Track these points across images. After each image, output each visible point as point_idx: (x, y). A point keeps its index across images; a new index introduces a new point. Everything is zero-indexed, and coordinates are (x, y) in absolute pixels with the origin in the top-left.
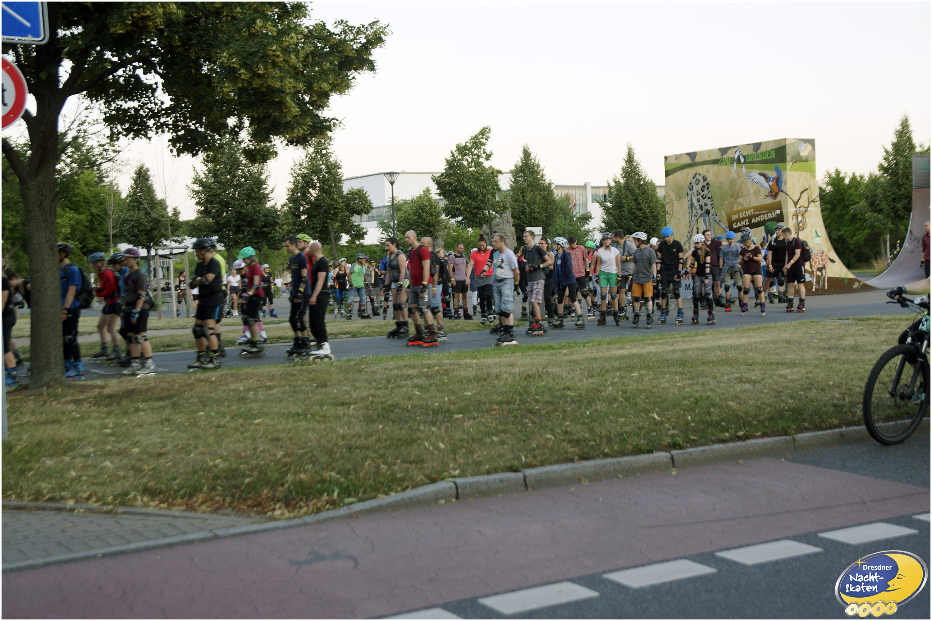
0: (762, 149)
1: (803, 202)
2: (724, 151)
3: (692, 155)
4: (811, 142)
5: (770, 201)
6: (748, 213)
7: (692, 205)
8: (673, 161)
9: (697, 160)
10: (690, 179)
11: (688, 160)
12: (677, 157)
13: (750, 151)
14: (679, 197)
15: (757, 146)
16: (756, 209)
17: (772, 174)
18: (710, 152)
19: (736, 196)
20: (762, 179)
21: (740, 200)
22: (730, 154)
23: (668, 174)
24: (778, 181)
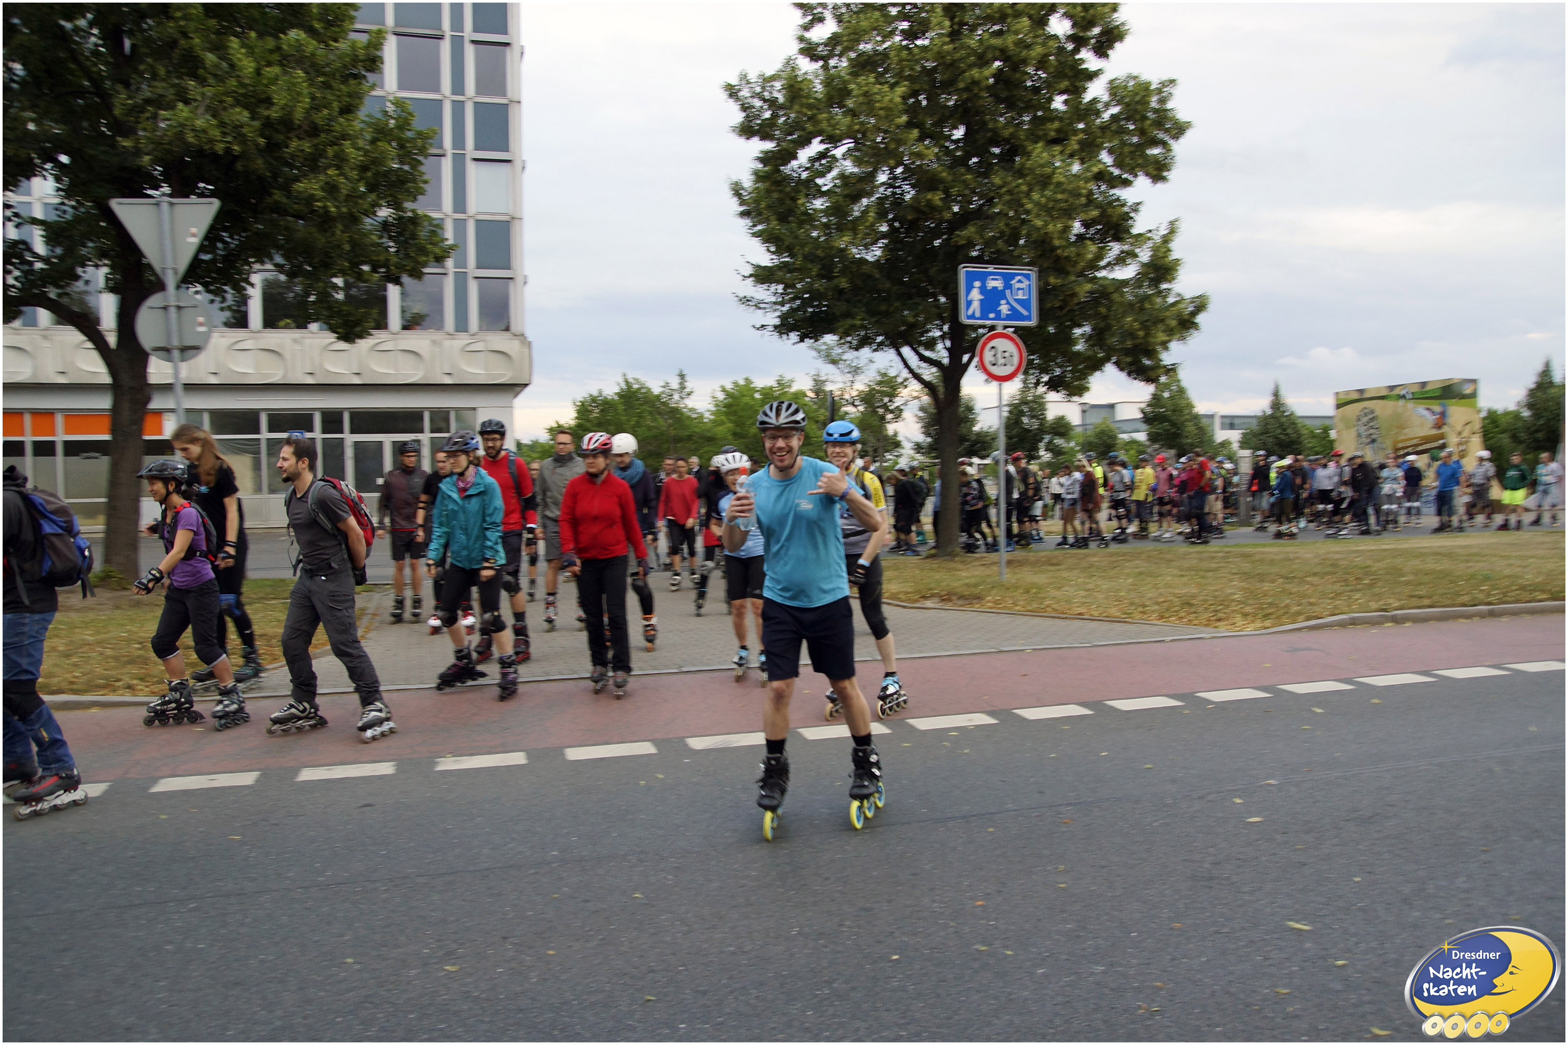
0: (1428, 388)
1: (1465, 434)
2: (1392, 388)
3: (1361, 391)
4: (1474, 381)
5: (1434, 432)
6: (1415, 442)
7: (1359, 436)
8: (1342, 396)
9: (1367, 395)
10: (1357, 413)
11: (1356, 396)
12: (1348, 392)
13: (1416, 389)
14: (1348, 427)
15: (1424, 384)
16: (1422, 438)
17: (1438, 409)
18: (1379, 389)
19: (1401, 427)
20: (1426, 413)
21: (1406, 431)
22: (1397, 391)
23: (1339, 406)
24: (1443, 414)
